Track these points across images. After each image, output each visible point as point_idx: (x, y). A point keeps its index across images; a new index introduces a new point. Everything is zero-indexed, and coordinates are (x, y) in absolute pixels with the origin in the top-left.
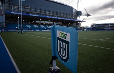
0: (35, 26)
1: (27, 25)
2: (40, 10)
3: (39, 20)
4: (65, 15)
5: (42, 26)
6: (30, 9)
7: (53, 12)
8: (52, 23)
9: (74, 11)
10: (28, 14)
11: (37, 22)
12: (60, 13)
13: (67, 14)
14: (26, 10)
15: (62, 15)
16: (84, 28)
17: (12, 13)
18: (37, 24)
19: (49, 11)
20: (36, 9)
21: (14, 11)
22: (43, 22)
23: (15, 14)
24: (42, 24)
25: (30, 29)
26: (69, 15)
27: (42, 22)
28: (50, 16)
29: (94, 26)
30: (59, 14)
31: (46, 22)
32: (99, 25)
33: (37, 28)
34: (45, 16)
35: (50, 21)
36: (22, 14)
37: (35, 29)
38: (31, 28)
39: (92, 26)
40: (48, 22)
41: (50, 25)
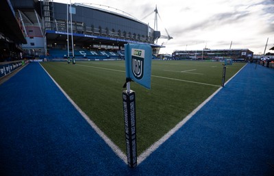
0: (93, 53)
1: (80, 52)
2: (100, 28)
3: (98, 44)
4: (137, 37)
5: (103, 53)
6: (84, 27)
7: (119, 31)
8: (118, 48)
9: (149, 30)
10: (80, 35)
11: (95, 46)
12: (130, 33)
13: (139, 35)
14: (78, 28)
15: (133, 36)
16: (163, 56)
17: (56, 32)
18: (96, 50)
19: (113, 31)
20: (92, 26)
21: (60, 30)
22: (105, 47)
23: (61, 34)
24: (103, 50)
25: (85, 58)
26: (143, 36)
27: (102, 46)
28: (114, 37)
29: (177, 54)
30: (128, 35)
31: (109, 47)
32: (183, 52)
33: (95, 55)
34: (106, 38)
35: (115, 45)
36: (72, 34)
37: (93, 57)
38: (86, 56)
39: (175, 53)
40: (112, 47)
41: (115, 51)
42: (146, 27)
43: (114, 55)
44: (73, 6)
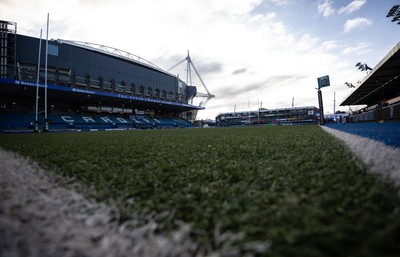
0: (87, 119)
1: (63, 117)
2: (101, 79)
3: (97, 105)
4: (161, 94)
5: (106, 120)
6: (73, 77)
7: (133, 85)
8: (131, 111)
9: (180, 85)
10: (66, 89)
11: (90, 108)
12: (150, 89)
13: (164, 92)
14: (61, 78)
15: (154, 93)
16: (203, 122)
17: (18, 82)
18: (92, 114)
19: (123, 84)
20: (88, 77)
21: (25, 78)
22: (109, 109)
23: (27, 86)
24: (105, 114)
25: (72, 127)
26: (171, 93)
27: (104, 109)
28: (124, 94)
29: (223, 118)
30: (146, 91)
31: (116, 110)
33: (90, 123)
34: (112, 94)
35: (127, 107)
36: (46, 86)
37: (86, 126)
38: (74, 123)
40: (120, 110)
41: (125, 116)
42: (175, 80)
43: (125, 121)
44: (54, 43)
